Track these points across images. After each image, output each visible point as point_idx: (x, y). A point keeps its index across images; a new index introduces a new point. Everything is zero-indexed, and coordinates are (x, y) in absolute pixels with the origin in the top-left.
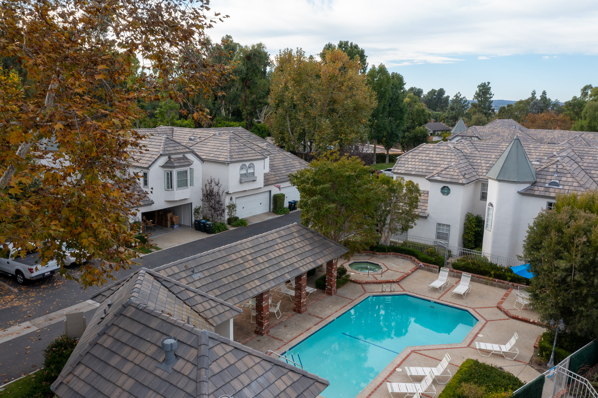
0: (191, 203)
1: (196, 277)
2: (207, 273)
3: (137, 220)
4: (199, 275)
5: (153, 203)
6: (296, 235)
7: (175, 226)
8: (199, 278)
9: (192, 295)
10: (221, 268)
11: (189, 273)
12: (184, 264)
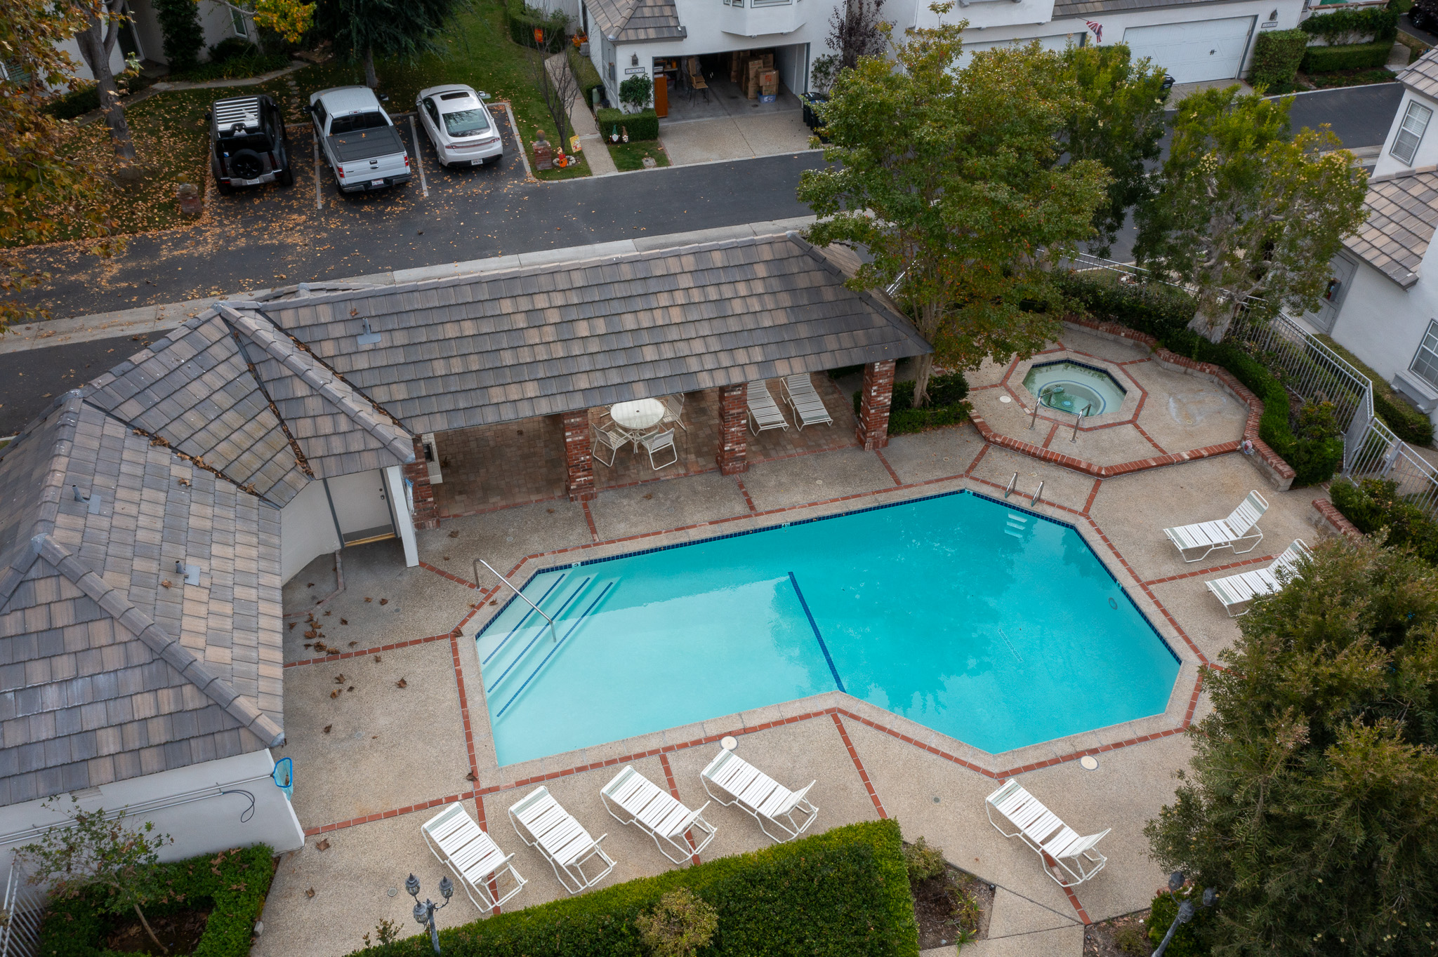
0: (808, 45)
1: (366, 342)
2: (400, 338)
3: (640, 76)
4: (377, 338)
5: (682, 36)
6: (761, 270)
7: (766, 99)
8: (371, 347)
9: (301, 390)
10: (451, 331)
11: (354, 328)
12: (354, 304)
